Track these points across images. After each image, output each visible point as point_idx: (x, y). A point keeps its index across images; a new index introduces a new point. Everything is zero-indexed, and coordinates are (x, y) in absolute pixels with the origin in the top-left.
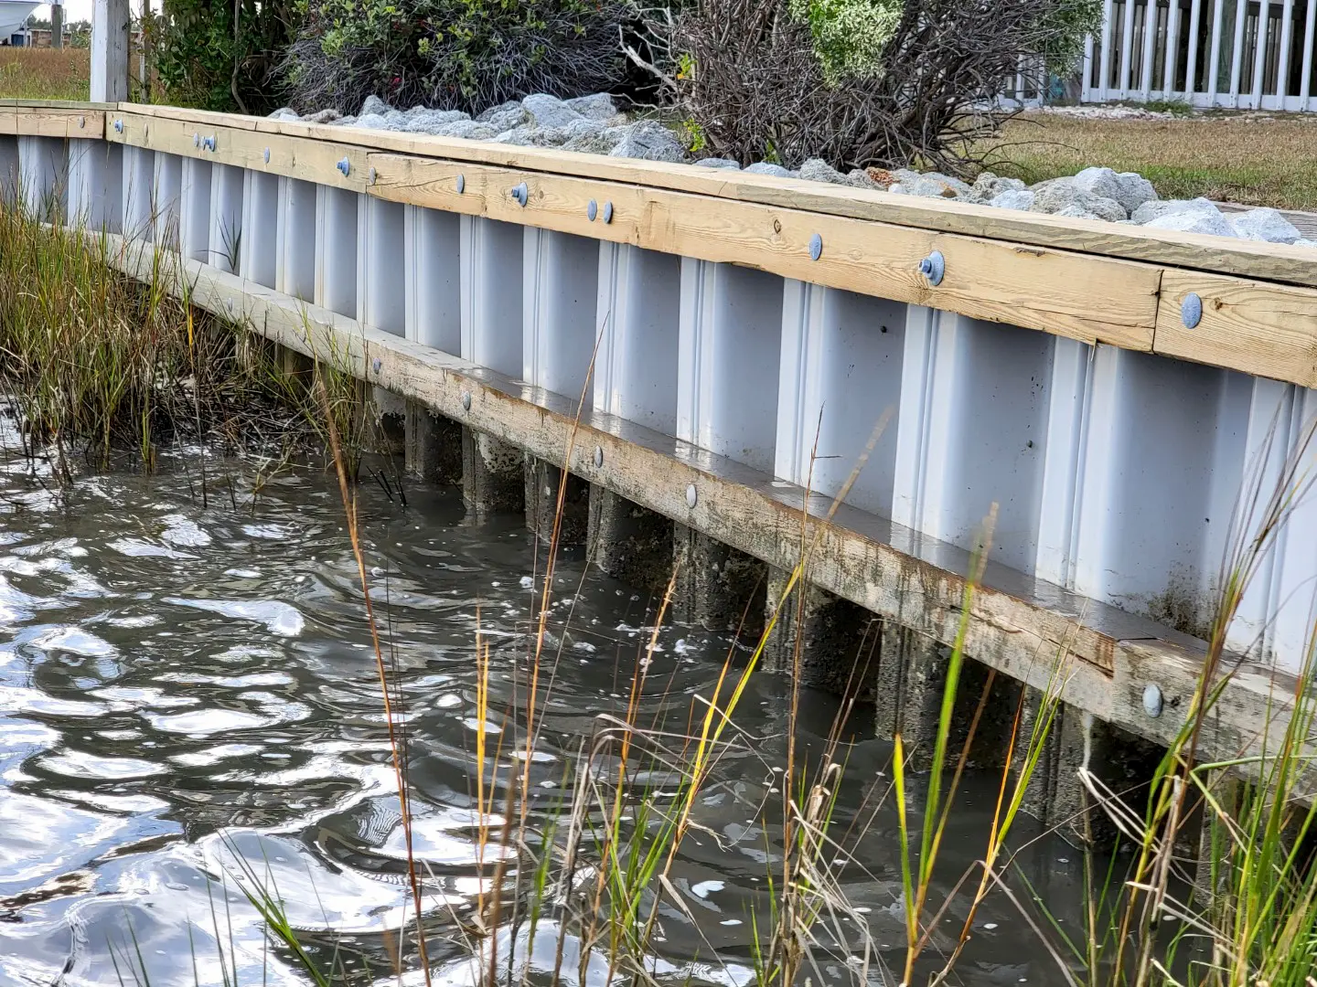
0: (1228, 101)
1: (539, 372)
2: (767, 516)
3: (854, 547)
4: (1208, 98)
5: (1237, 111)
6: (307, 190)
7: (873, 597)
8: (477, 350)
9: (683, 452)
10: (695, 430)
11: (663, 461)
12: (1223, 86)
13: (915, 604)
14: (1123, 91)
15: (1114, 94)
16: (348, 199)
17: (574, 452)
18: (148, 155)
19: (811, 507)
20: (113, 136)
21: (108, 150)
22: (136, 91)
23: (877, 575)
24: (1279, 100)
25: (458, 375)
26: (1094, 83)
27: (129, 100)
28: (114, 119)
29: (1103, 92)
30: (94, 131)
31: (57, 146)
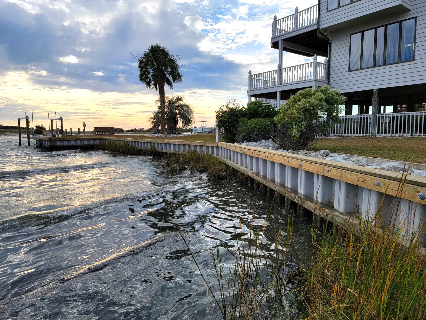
0: (349, 135)
1: (261, 173)
2: (284, 191)
3: (293, 195)
4: (346, 135)
5: (350, 136)
6: (237, 153)
7: (295, 200)
8: (255, 171)
9: (276, 183)
10: (277, 180)
11: (273, 184)
12: (348, 133)
13: (300, 202)
14: (335, 134)
15: (334, 135)
16: (241, 154)
17: (264, 182)
18: (222, 148)
19: (289, 190)
20: (218, 146)
21: (218, 147)
22: (220, 140)
23: (296, 198)
24: (355, 135)
25: (253, 173)
26: (332, 134)
27: (220, 142)
28: (219, 144)
29: (333, 135)
30: (216, 145)
31: (213, 147)
